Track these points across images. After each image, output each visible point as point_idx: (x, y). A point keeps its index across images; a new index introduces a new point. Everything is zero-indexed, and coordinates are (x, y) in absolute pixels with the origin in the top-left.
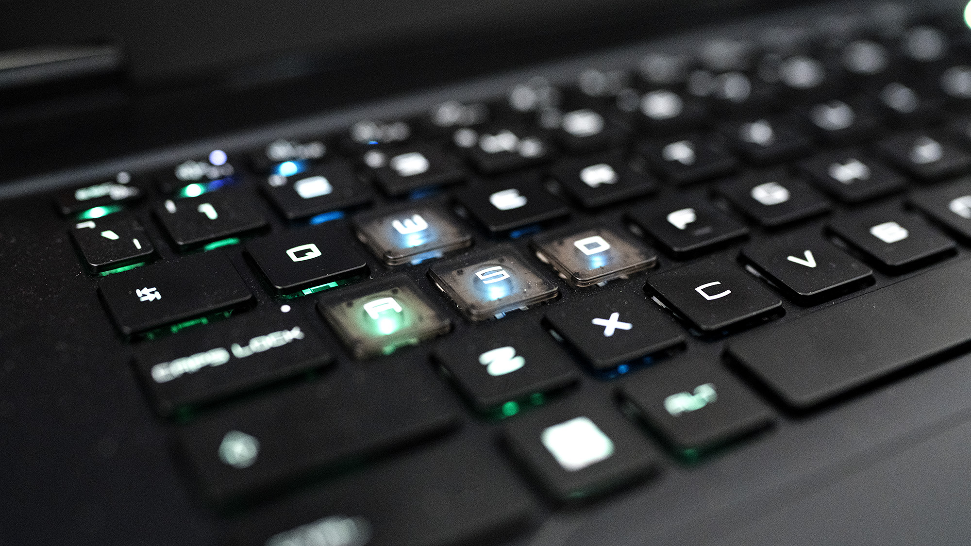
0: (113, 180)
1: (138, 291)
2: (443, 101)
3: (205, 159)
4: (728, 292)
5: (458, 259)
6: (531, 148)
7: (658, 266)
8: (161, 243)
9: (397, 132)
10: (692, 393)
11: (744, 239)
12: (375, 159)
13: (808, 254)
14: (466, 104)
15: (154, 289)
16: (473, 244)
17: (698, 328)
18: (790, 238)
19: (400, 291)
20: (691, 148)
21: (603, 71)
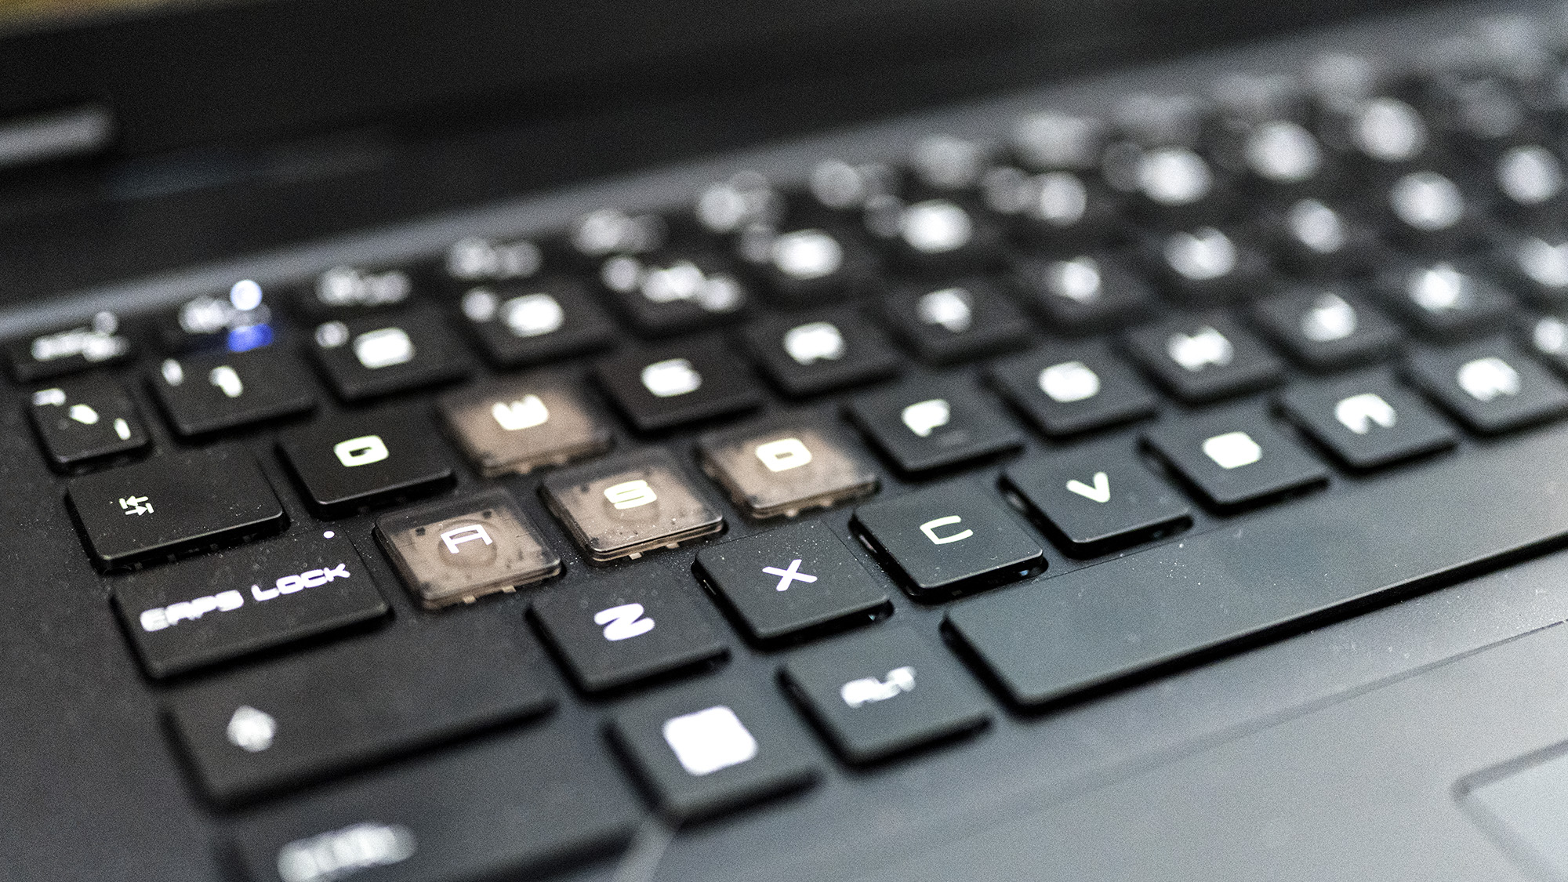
0: (87, 326)
1: (122, 501)
2: (592, 209)
3: (223, 295)
4: (968, 533)
5: (584, 469)
6: (720, 294)
7: (877, 488)
8: (157, 430)
9: (517, 261)
10: (882, 680)
11: (1013, 452)
12: (480, 306)
13: (1101, 479)
14: (631, 214)
15: (145, 499)
16: (612, 445)
17: (914, 585)
18: (1078, 455)
19: (494, 514)
20: (966, 303)
21: (853, 163)
